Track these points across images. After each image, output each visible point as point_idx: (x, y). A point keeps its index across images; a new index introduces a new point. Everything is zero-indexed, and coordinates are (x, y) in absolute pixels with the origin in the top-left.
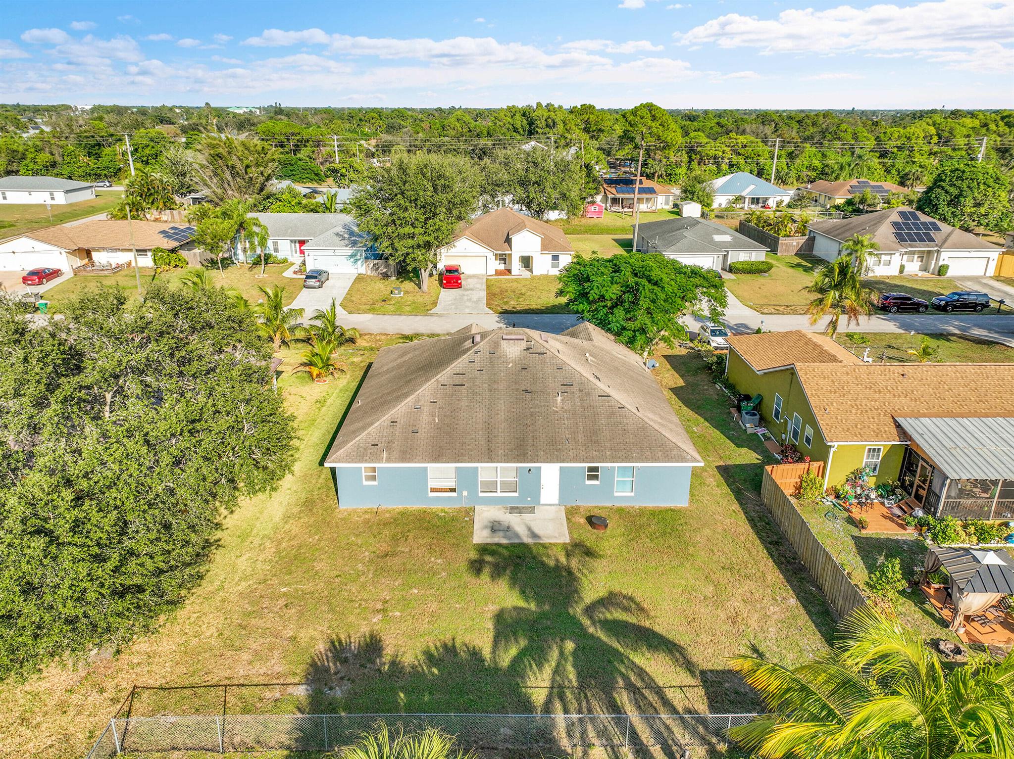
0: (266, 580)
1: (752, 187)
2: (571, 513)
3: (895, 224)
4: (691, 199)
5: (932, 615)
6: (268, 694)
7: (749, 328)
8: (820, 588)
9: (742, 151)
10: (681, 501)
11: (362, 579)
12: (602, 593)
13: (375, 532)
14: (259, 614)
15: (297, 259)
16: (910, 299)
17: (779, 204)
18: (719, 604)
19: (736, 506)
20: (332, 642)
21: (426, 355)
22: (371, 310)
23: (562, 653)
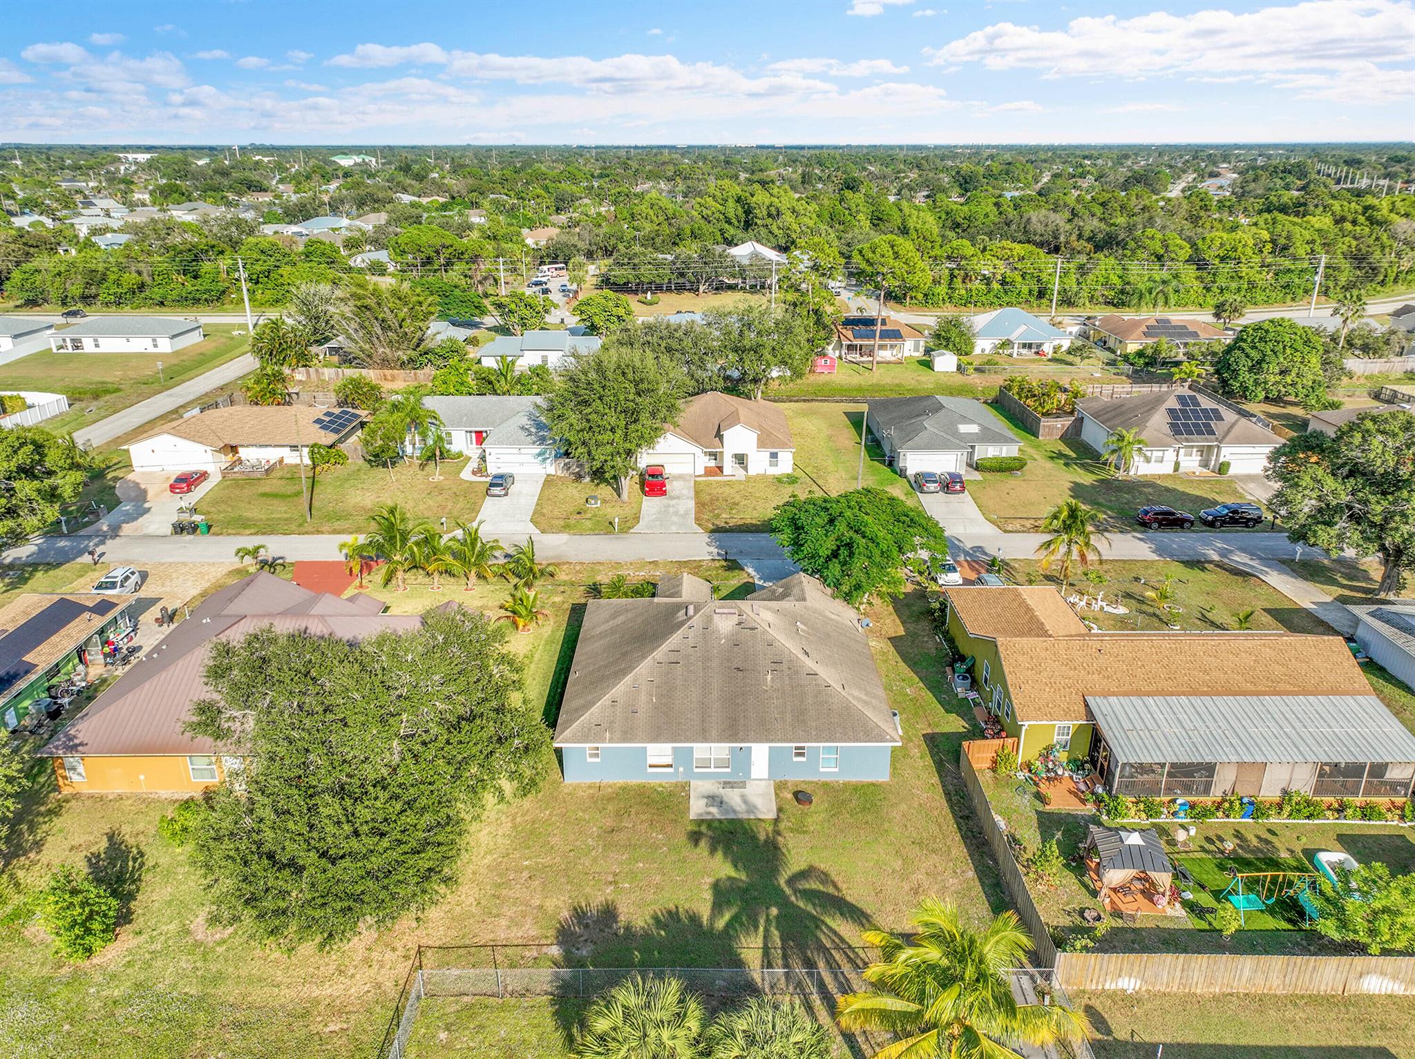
0: (508, 854)
1: (1023, 328)
2: (780, 787)
3: (1171, 412)
4: (946, 347)
5: (1086, 887)
6: (527, 954)
7: (986, 554)
8: (996, 861)
9: (1019, 266)
10: (882, 775)
11: (593, 853)
12: (803, 866)
13: (600, 807)
14: (507, 884)
15: (473, 451)
16: (1173, 514)
17: (1056, 349)
18: (904, 877)
19: (935, 779)
20: (575, 909)
21: (639, 620)
22: (566, 528)
23: (768, 920)
